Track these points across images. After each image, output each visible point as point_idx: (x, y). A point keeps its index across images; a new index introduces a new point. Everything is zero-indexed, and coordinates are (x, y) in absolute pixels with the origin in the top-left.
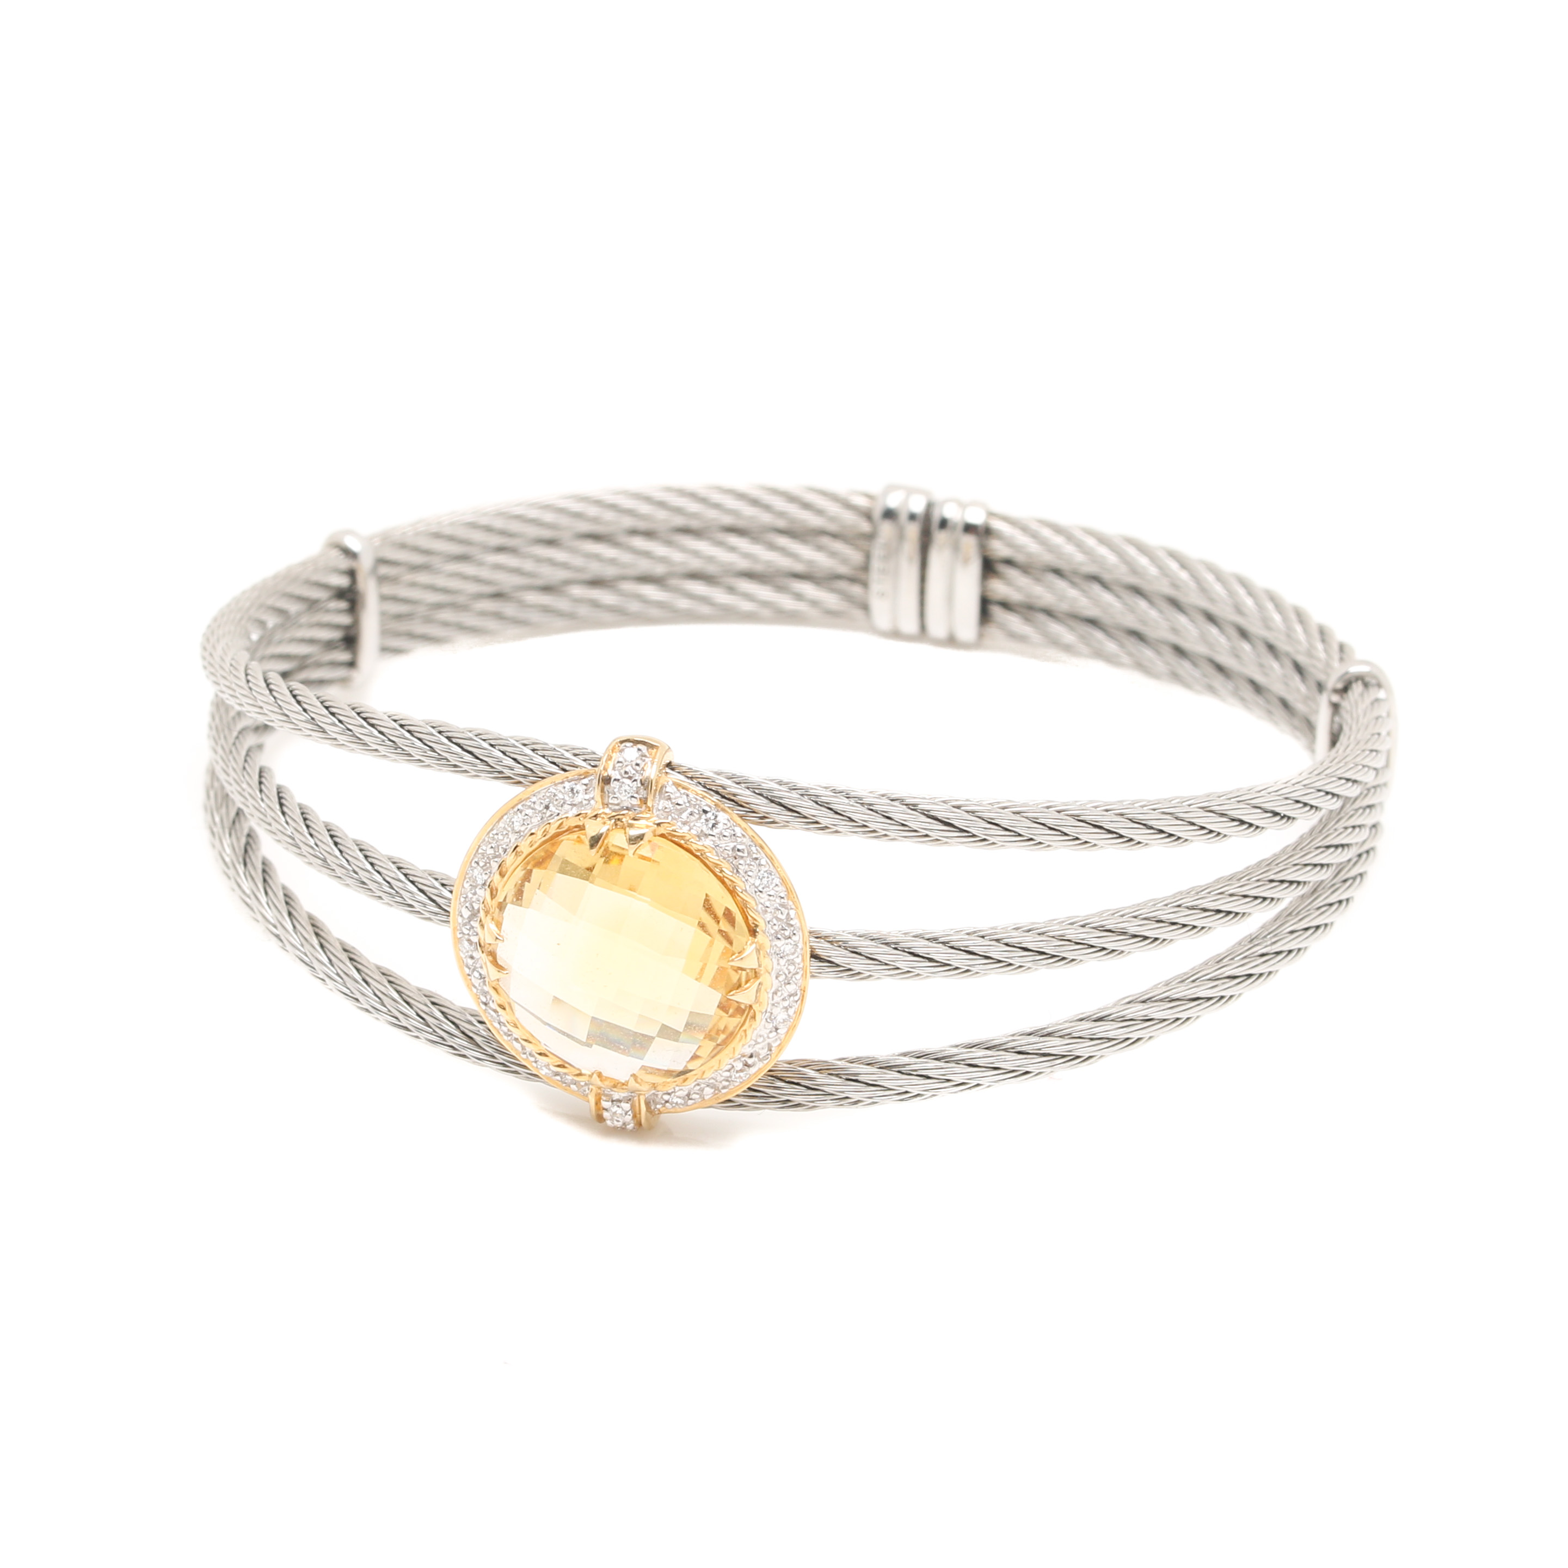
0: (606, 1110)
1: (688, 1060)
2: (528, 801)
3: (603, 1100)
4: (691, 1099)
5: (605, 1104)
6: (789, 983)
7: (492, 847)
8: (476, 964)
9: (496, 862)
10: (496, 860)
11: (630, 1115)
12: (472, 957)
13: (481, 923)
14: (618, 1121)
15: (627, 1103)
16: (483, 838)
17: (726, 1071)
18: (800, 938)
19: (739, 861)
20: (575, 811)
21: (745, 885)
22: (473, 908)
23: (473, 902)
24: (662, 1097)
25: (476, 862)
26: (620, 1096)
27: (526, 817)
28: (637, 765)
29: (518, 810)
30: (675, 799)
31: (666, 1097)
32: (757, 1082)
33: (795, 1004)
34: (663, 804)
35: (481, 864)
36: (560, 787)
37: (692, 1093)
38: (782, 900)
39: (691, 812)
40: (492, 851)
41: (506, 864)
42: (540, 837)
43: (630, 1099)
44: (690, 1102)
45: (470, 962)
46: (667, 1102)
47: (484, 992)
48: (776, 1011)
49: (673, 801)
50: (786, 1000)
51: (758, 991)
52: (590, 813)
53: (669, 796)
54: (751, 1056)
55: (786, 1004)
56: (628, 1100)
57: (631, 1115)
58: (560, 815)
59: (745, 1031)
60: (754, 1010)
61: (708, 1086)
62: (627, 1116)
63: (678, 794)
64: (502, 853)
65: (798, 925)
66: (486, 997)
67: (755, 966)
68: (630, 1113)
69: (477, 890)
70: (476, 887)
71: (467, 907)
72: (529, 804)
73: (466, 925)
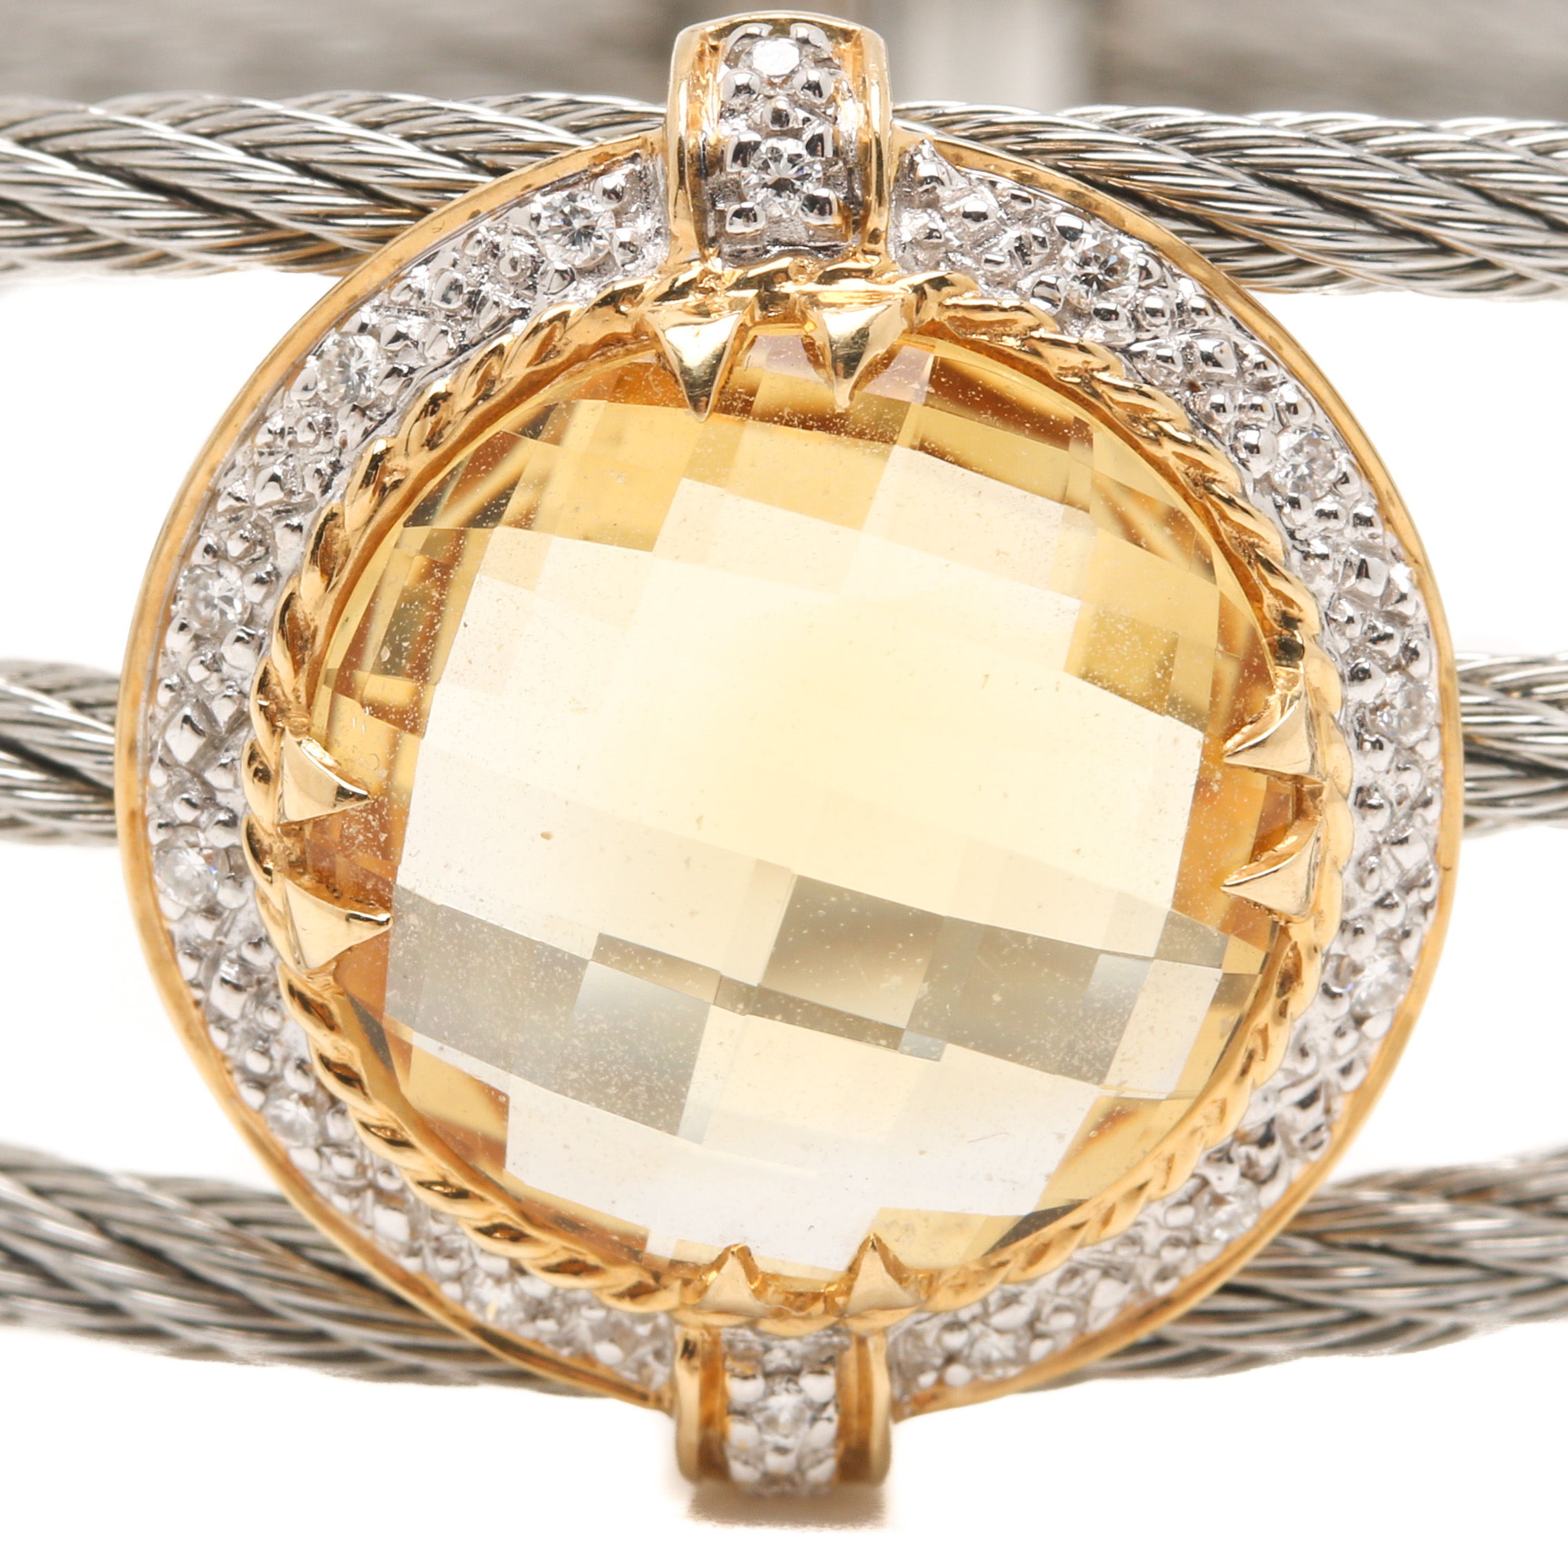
0: (744, 1414)
1: (1052, 1168)
2: (400, 285)
3: (735, 1375)
4: (1041, 1333)
5: (742, 1390)
6: (1403, 841)
8: (226, 935)
9: (299, 528)
10: (295, 520)
11: (829, 1420)
12: (212, 911)
13: (255, 765)
14: (781, 1450)
15: (822, 1373)
16: (227, 455)
18: (1431, 668)
19: (1209, 394)
20: (589, 290)
21: (1242, 480)
22: (211, 719)
23: (210, 698)
24: (939, 1340)
25: (208, 549)
26: (789, 1353)
27: (400, 345)
28: (816, 88)
29: (363, 328)
30: (952, 201)
31: (955, 1340)
33: (1420, 919)
34: (912, 223)
35: (235, 548)
36: (519, 217)
37: (1047, 1309)
38: (1367, 531)
39: (1020, 238)
40: (274, 494)
41: (341, 526)
42: (468, 401)
43: (830, 1361)
44: (1040, 1345)
45: (204, 929)
46: (951, 1358)
47: (260, 1038)
48: (1365, 950)
49: (947, 208)
50: (1394, 906)
51: (1315, 867)
52: (653, 285)
53: (930, 191)
54: (1266, 1140)
55: (1394, 919)
56: (825, 1363)
57: (836, 1417)
58: (532, 315)
59: (1264, 1033)
60: (1295, 948)
61: (1106, 1274)
63: (961, 183)
64: (317, 492)
65: (1422, 616)
66: (264, 1054)
67: (1302, 768)
68: (831, 1411)
69: (225, 650)
70: (219, 638)
71: (187, 719)
72: (405, 297)
73: (185, 790)
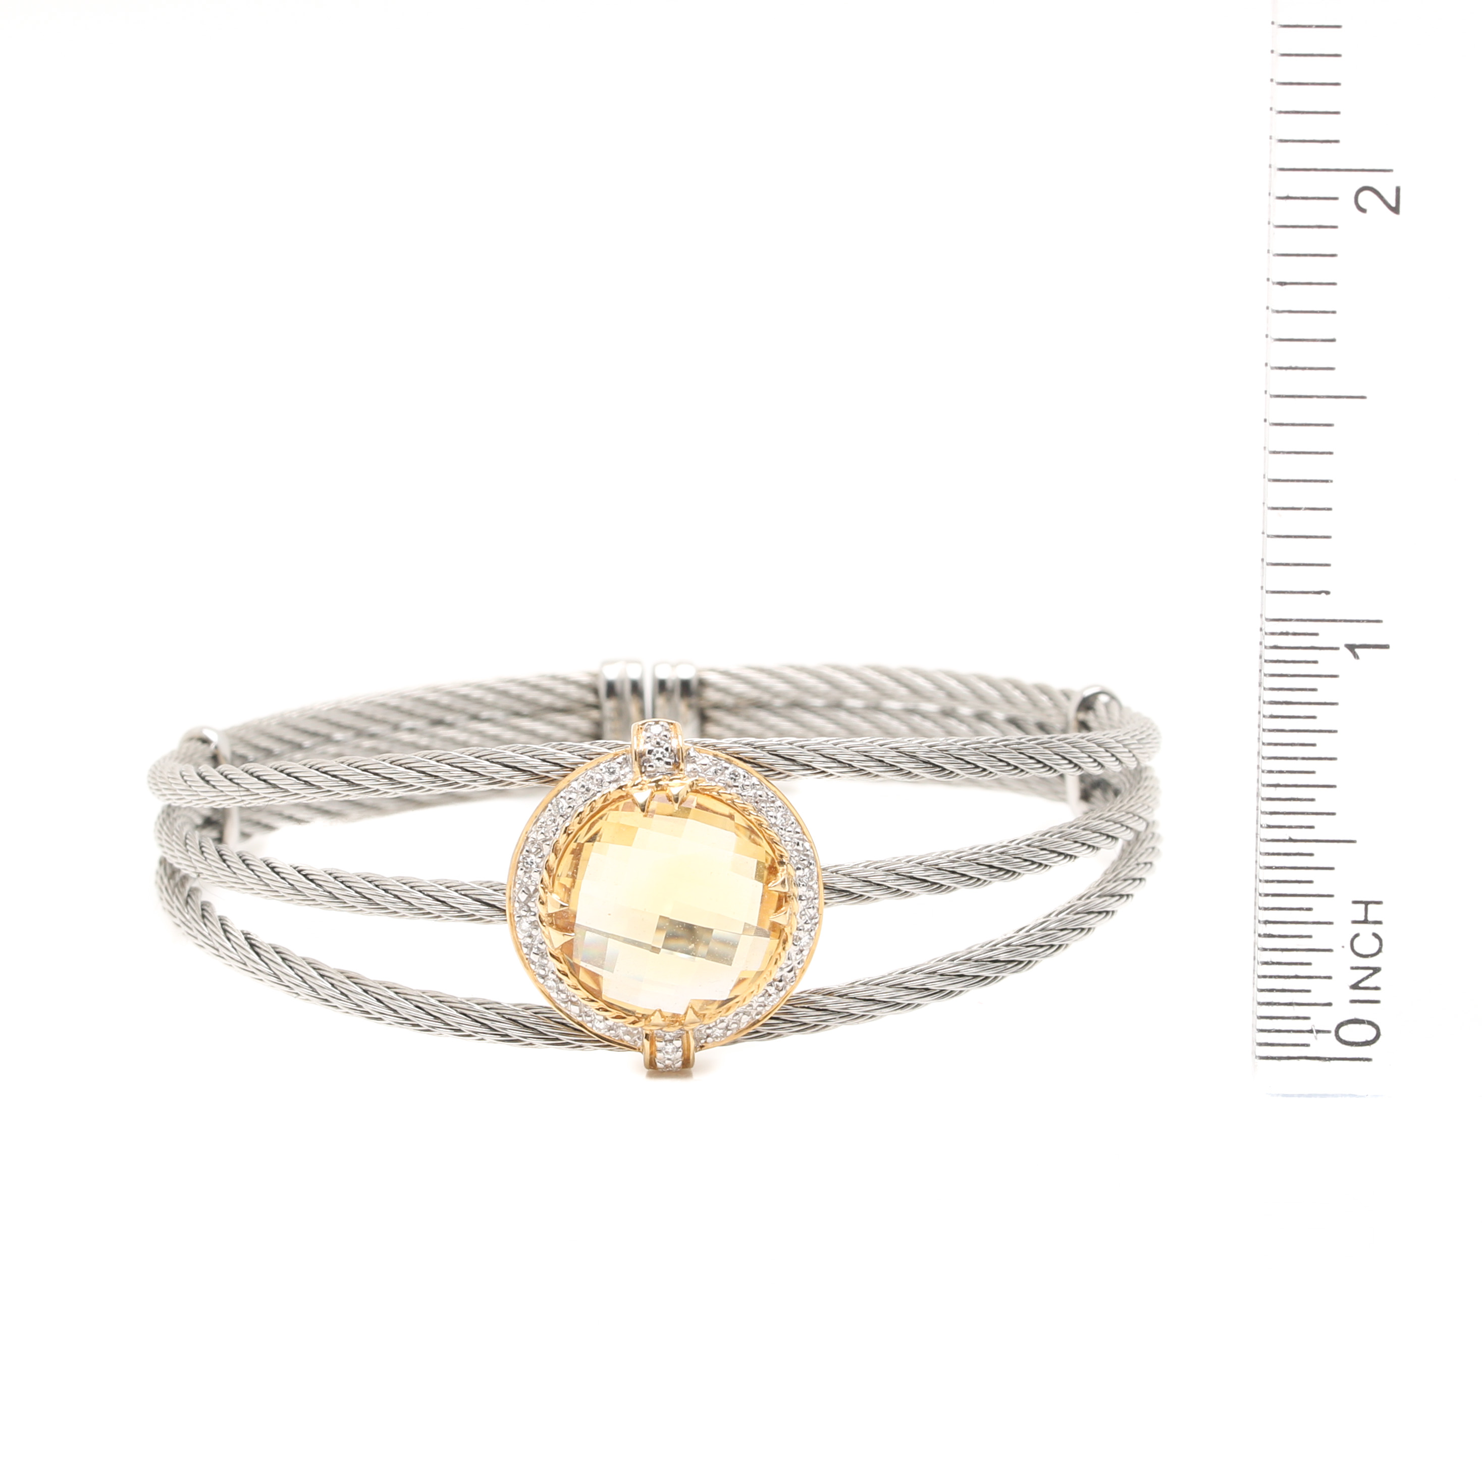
0: (660, 1051)
1: (731, 988)
2: (570, 787)
3: (658, 1042)
4: (729, 1030)
5: (659, 1045)
6: (810, 908)
7: (542, 833)
8: (534, 942)
9: (548, 845)
10: (548, 843)
11: (680, 1051)
12: (530, 936)
13: (540, 901)
14: (669, 1060)
15: (678, 1040)
16: (530, 829)
17: (761, 996)
18: (815, 867)
19: (761, 804)
20: (615, 786)
21: (769, 824)
22: (529, 890)
23: (529, 885)
24: (705, 1032)
25: (527, 851)
26: (670, 1036)
27: (570, 800)
28: (666, 736)
29: (561, 797)
30: (699, 761)
31: (709, 1031)
32: (779, 1010)
33: (815, 926)
34: (690, 767)
35: (533, 850)
36: (597, 769)
37: (730, 1023)
38: (799, 835)
39: (715, 769)
40: (543, 837)
41: (559, 843)
42: (588, 812)
43: (680, 1037)
44: (729, 1033)
45: (529, 940)
46: (708, 1036)
47: (543, 966)
48: (802, 934)
49: (698, 763)
50: (809, 923)
51: (790, 914)
52: (630, 784)
53: (694, 759)
54: (781, 981)
55: (809, 927)
58: (602, 792)
59: (780, 954)
60: (786, 934)
61: (744, 1014)
62: (678, 1053)
63: (700, 757)
64: (553, 836)
65: (813, 855)
66: (544, 969)
68: (680, 1049)
69: (532, 874)
70: (530, 871)
71: (523, 891)
72: (571, 789)
73: (523, 908)
